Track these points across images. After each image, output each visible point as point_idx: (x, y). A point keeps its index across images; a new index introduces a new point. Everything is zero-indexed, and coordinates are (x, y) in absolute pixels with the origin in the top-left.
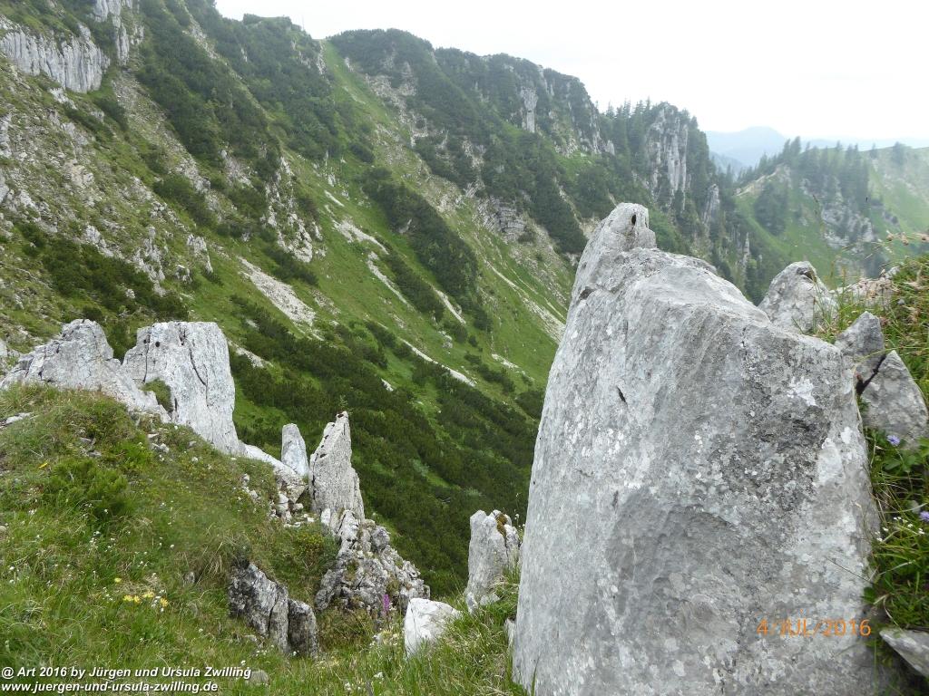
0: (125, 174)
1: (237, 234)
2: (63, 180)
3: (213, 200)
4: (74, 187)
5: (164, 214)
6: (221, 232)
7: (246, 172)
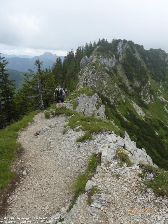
0: (114, 82)
1: (133, 96)
2: (102, 83)
3: (130, 88)
4: (103, 84)
5: (118, 90)
6: (130, 95)
7: (139, 83)
